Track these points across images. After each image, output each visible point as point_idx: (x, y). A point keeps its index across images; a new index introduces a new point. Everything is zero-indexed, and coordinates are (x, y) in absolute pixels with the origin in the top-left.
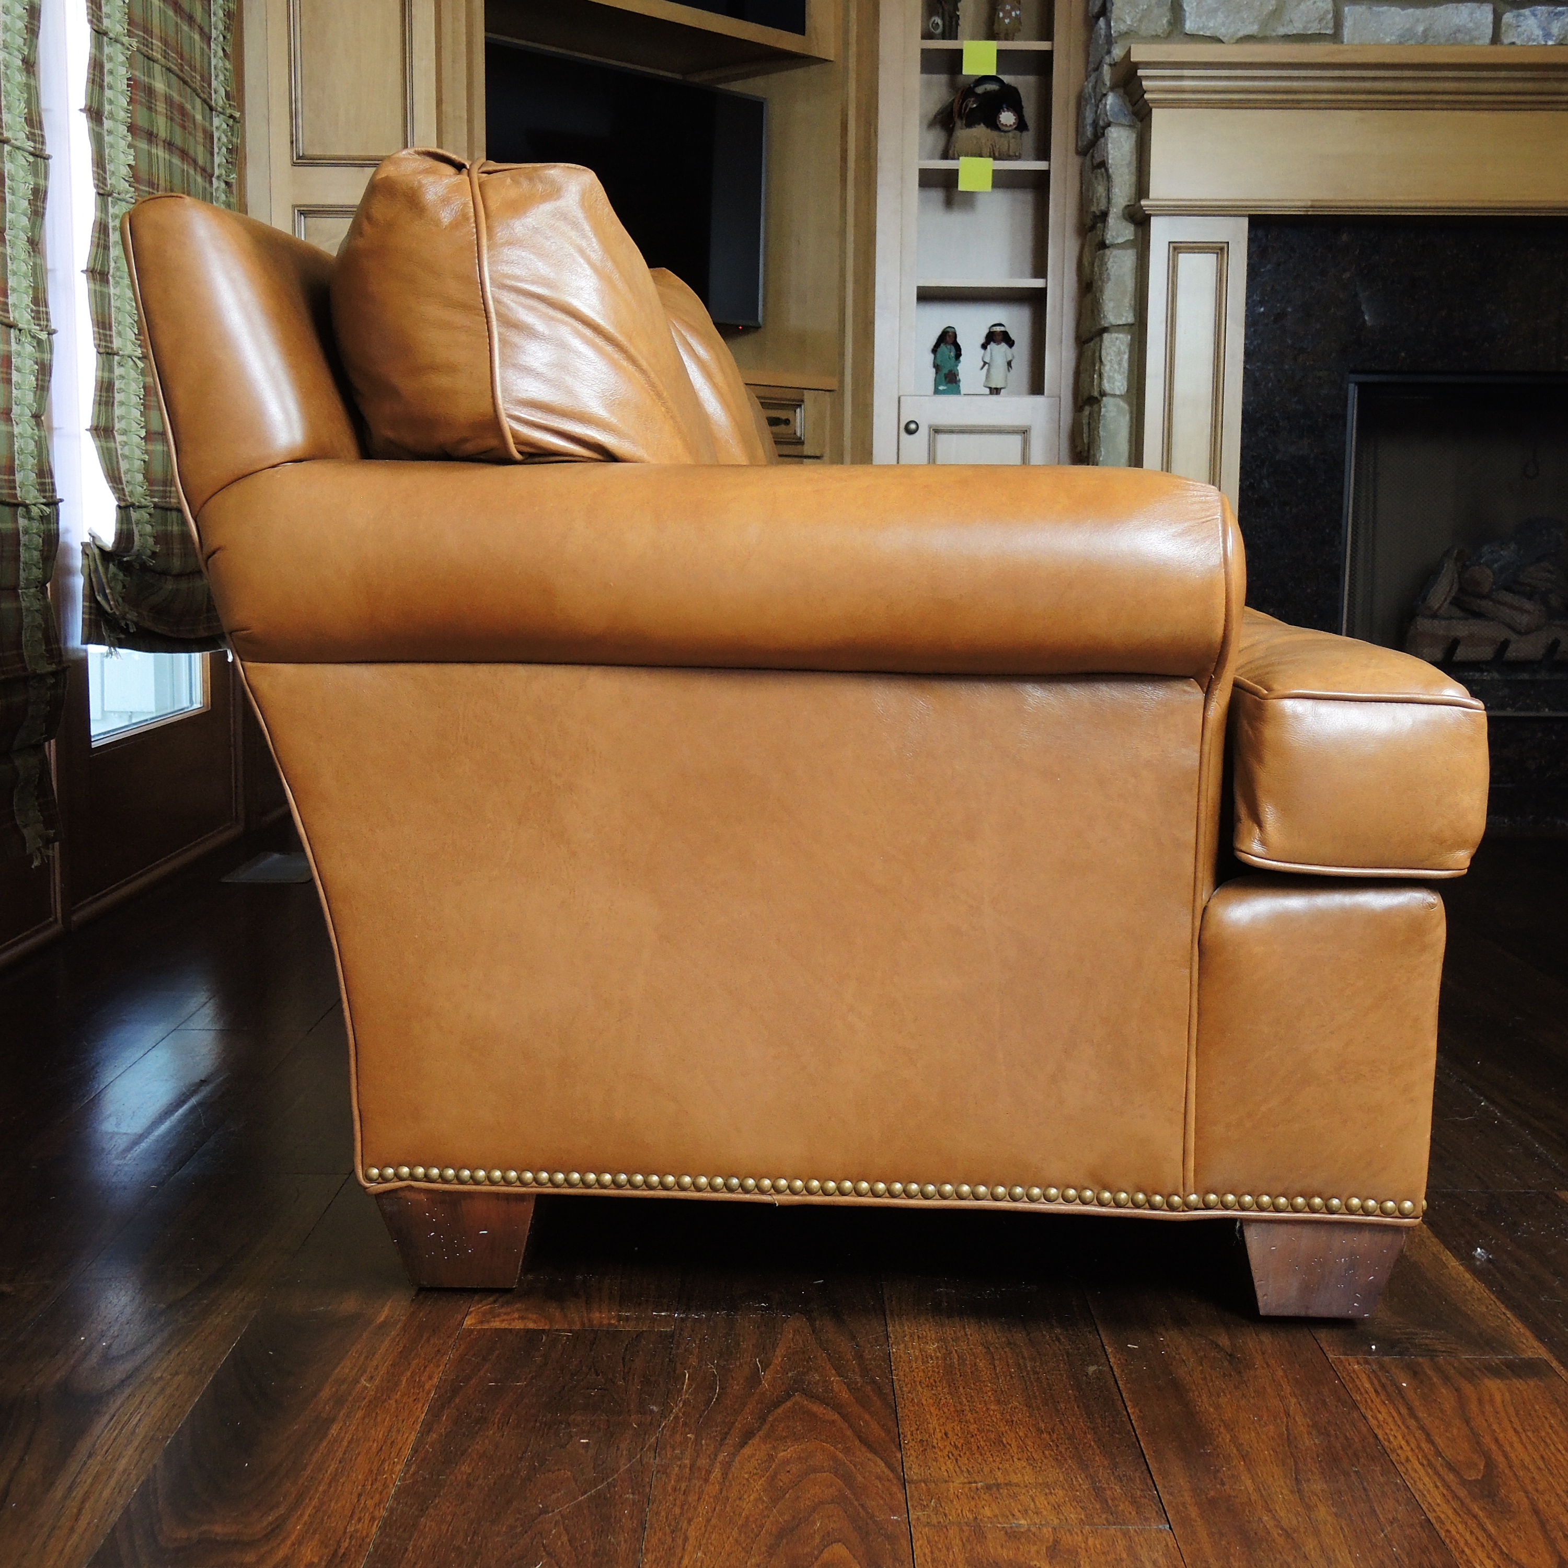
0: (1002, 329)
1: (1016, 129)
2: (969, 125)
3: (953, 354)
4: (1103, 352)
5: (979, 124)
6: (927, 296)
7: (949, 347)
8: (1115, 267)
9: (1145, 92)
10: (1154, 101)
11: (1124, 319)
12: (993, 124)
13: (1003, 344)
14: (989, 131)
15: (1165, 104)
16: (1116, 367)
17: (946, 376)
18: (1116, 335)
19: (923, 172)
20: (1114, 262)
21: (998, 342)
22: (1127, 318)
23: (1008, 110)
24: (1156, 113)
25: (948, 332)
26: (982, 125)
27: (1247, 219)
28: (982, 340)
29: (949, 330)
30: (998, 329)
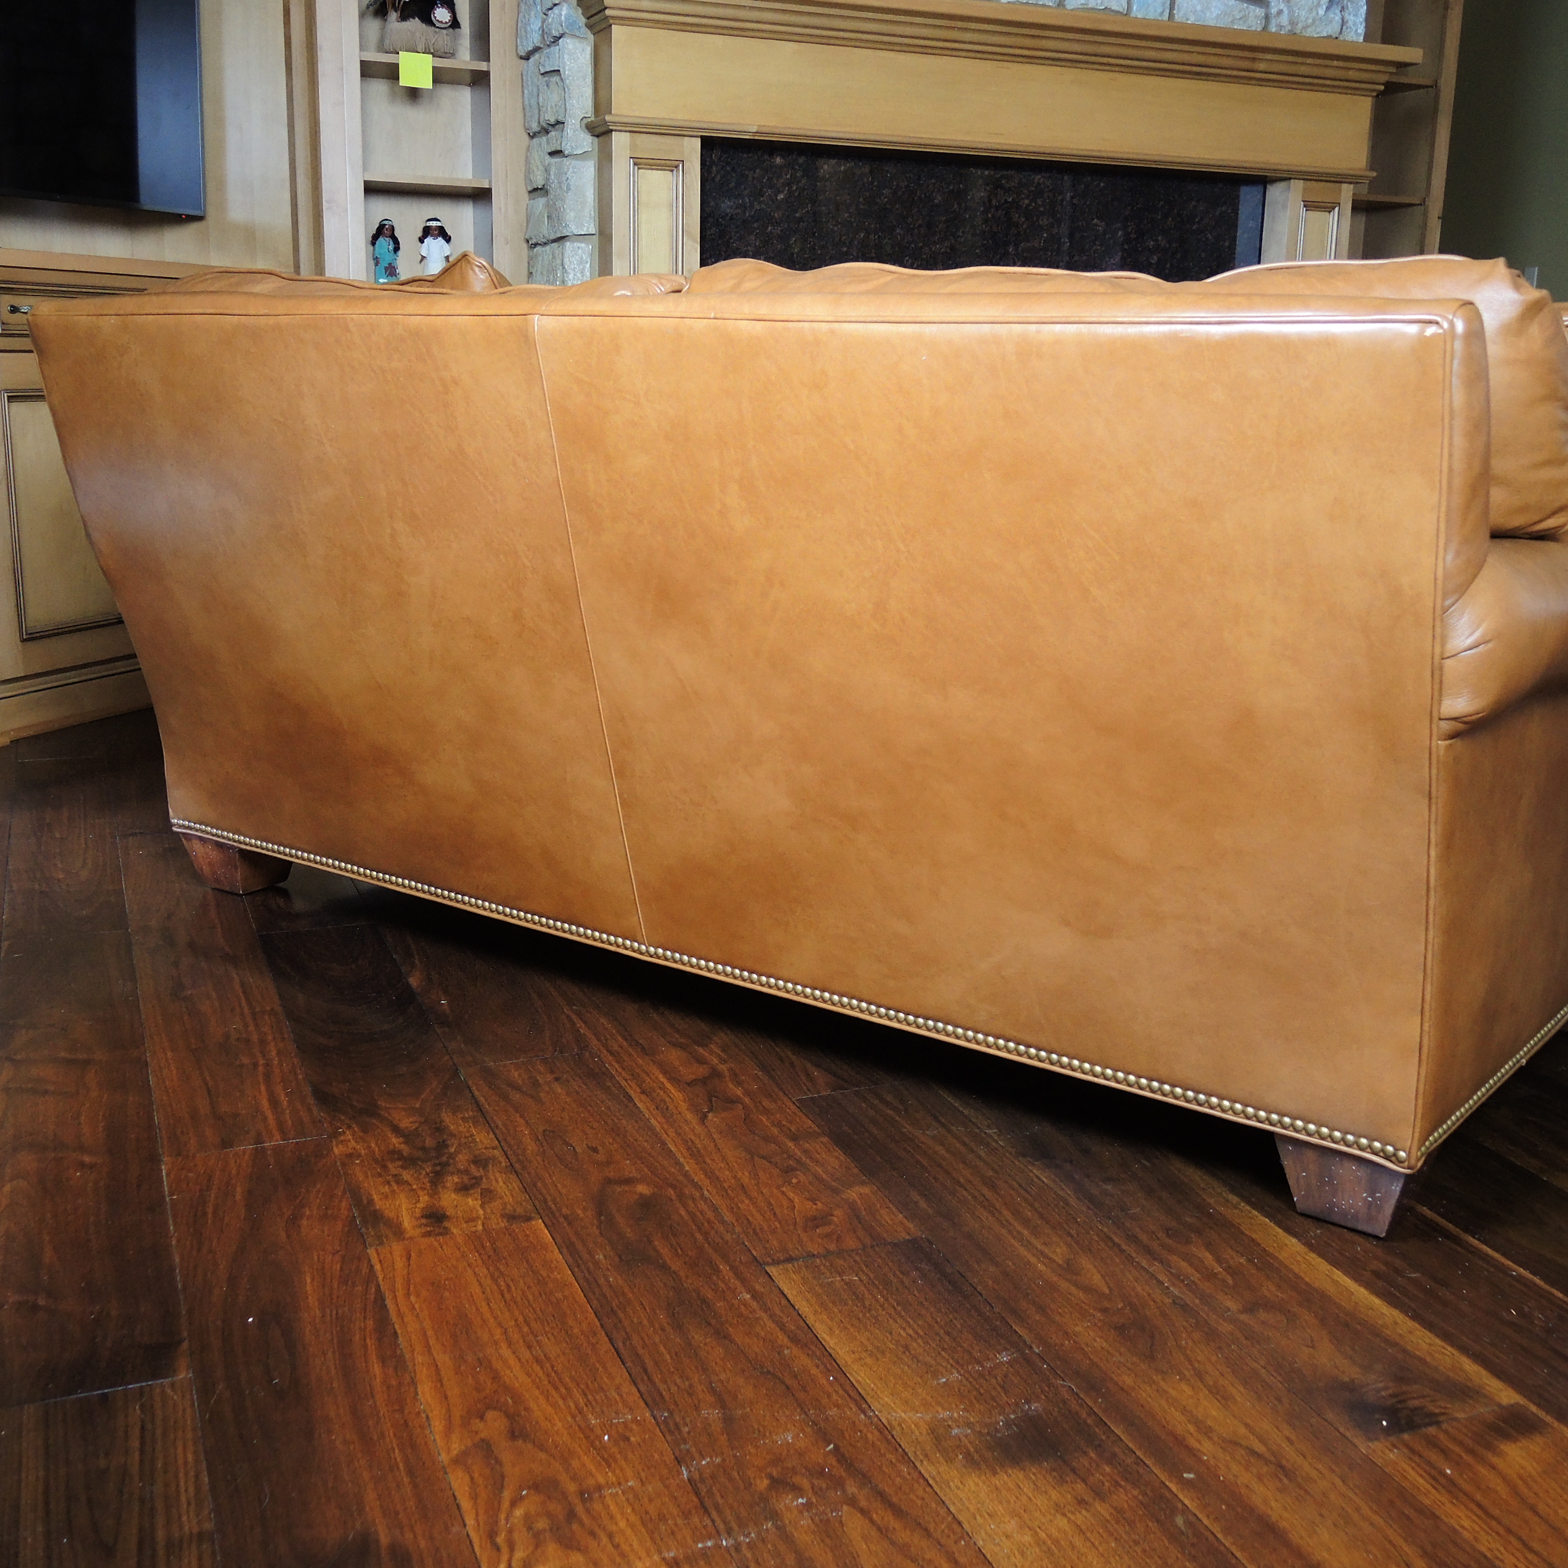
0: (439, 224)
1: (450, 26)
2: (404, 18)
3: (391, 247)
4: (566, 260)
5: (414, 18)
6: (372, 189)
7: (387, 239)
8: (574, 178)
9: (606, 8)
10: (613, 17)
11: (585, 229)
12: (427, 19)
13: (440, 239)
14: (424, 25)
15: (622, 20)
16: (579, 275)
17: (386, 269)
18: (579, 244)
19: (363, 63)
20: (574, 172)
21: (435, 237)
22: (588, 228)
23: (442, 7)
24: (617, 31)
25: (385, 225)
26: (417, 19)
27: (699, 139)
28: (420, 234)
29: (386, 222)
30: (434, 224)
